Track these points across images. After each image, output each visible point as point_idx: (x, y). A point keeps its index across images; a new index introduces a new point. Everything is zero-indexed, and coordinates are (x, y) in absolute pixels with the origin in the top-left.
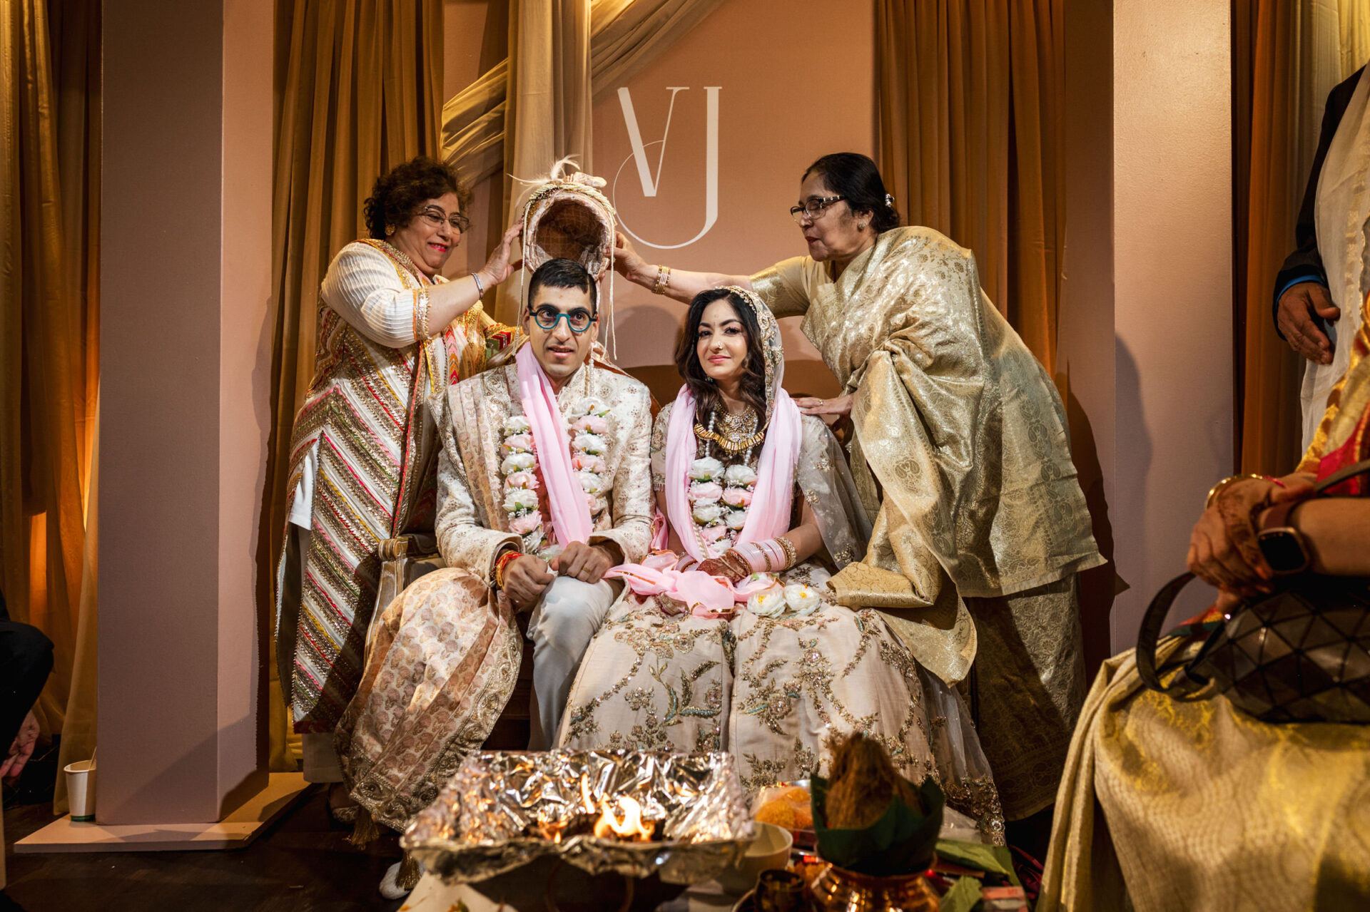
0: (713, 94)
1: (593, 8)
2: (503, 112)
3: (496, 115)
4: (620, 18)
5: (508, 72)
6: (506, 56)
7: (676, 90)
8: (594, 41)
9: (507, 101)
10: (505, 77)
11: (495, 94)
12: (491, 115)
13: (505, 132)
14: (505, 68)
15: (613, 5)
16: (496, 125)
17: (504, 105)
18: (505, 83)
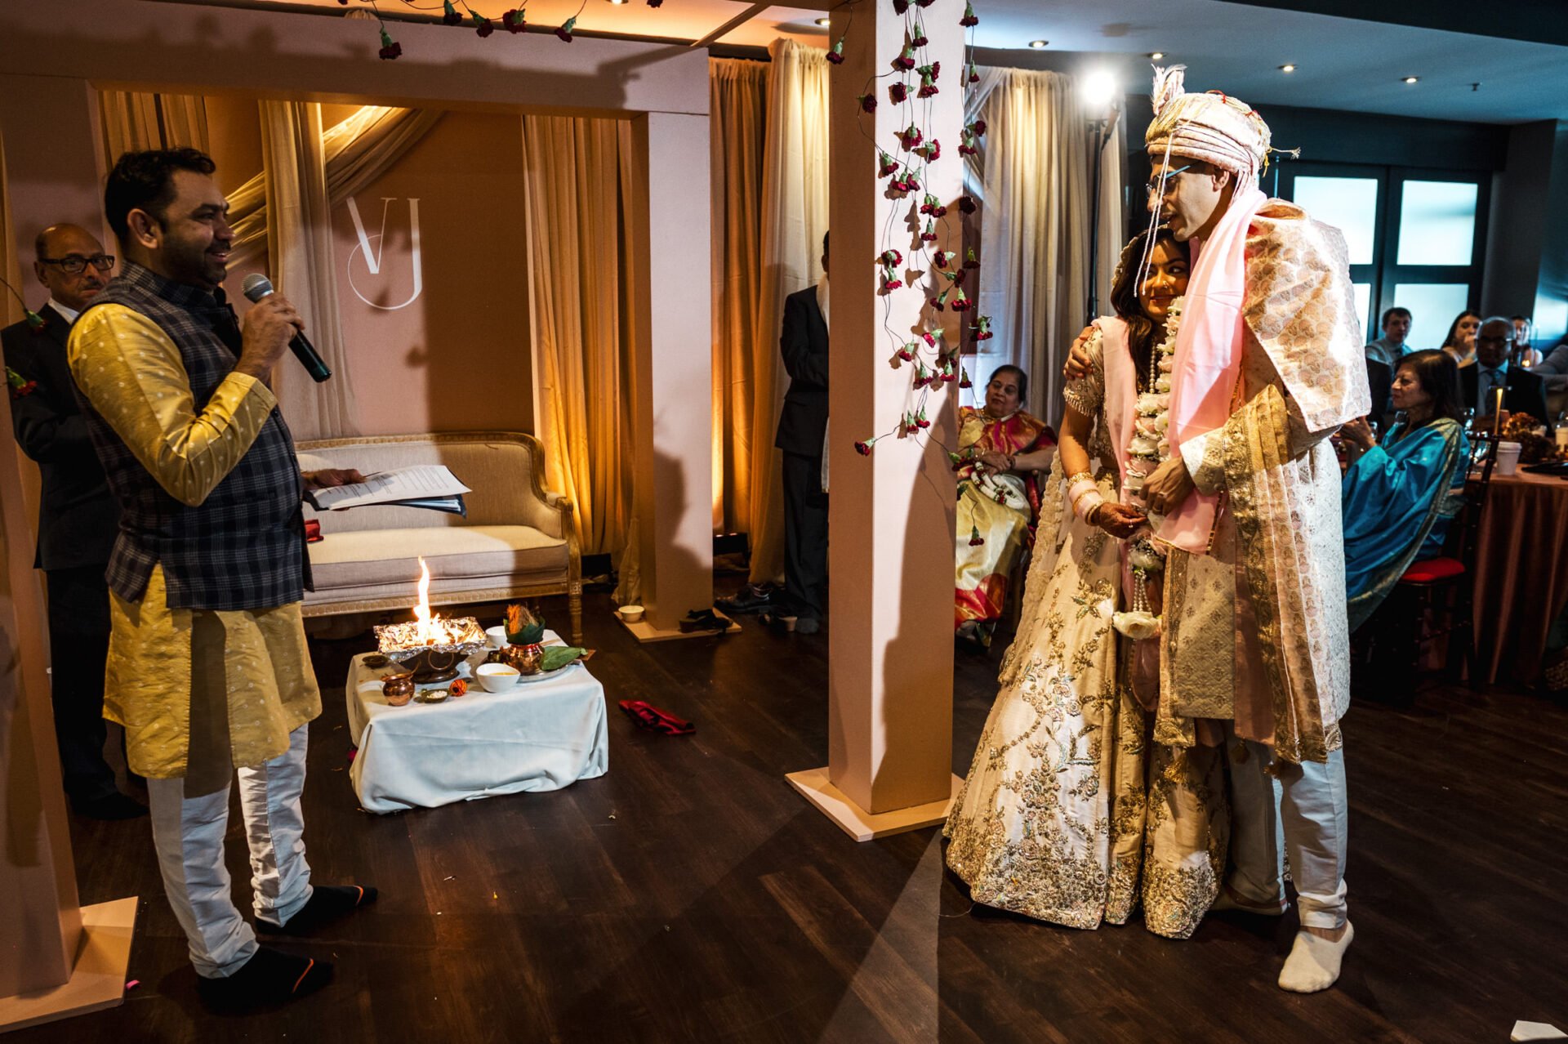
0: (414, 203)
1: (325, 142)
2: (265, 215)
3: (259, 217)
4: (345, 152)
5: (266, 183)
6: (263, 170)
7: (388, 200)
8: (328, 166)
9: (268, 206)
10: (264, 187)
11: (256, 201)
12: (253, 216)
13: (267, 230)
14: (262, 181)
15: (341, 141)
16: (260, 224)
17: (265, 209)
18: (264, 193)
